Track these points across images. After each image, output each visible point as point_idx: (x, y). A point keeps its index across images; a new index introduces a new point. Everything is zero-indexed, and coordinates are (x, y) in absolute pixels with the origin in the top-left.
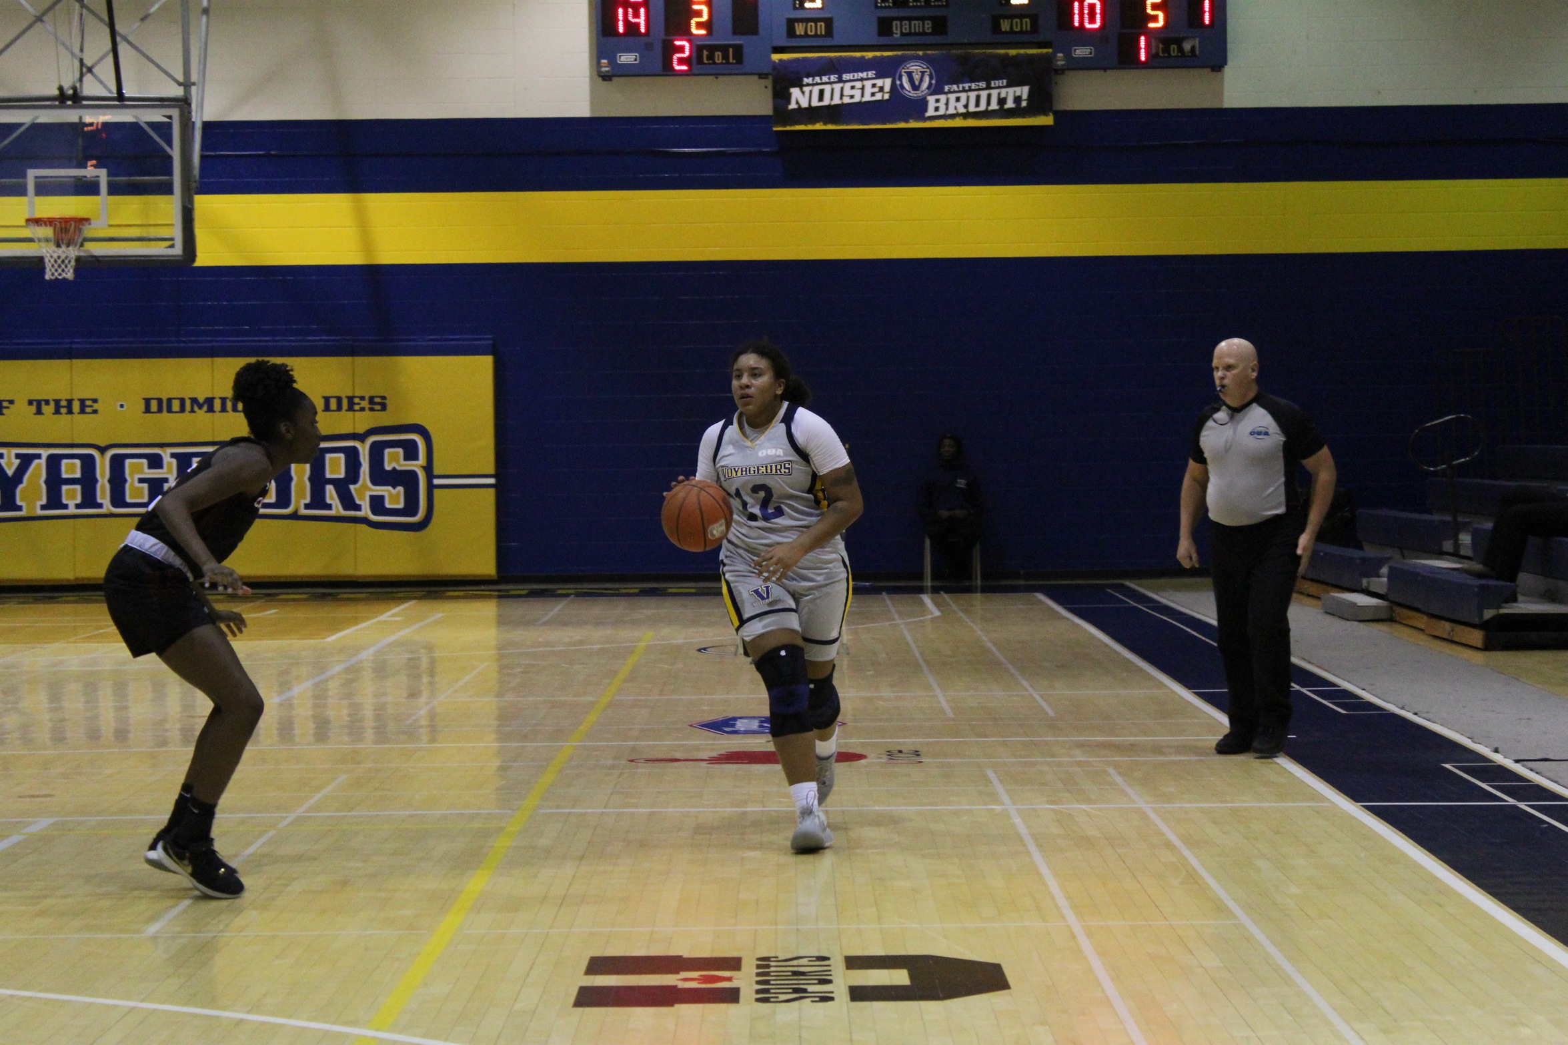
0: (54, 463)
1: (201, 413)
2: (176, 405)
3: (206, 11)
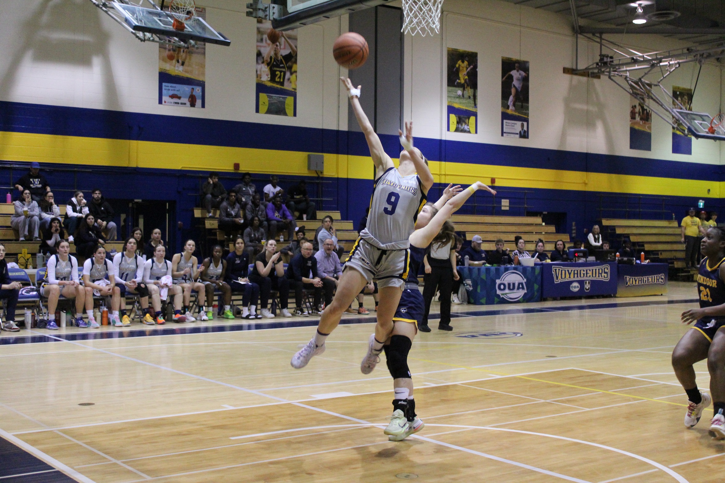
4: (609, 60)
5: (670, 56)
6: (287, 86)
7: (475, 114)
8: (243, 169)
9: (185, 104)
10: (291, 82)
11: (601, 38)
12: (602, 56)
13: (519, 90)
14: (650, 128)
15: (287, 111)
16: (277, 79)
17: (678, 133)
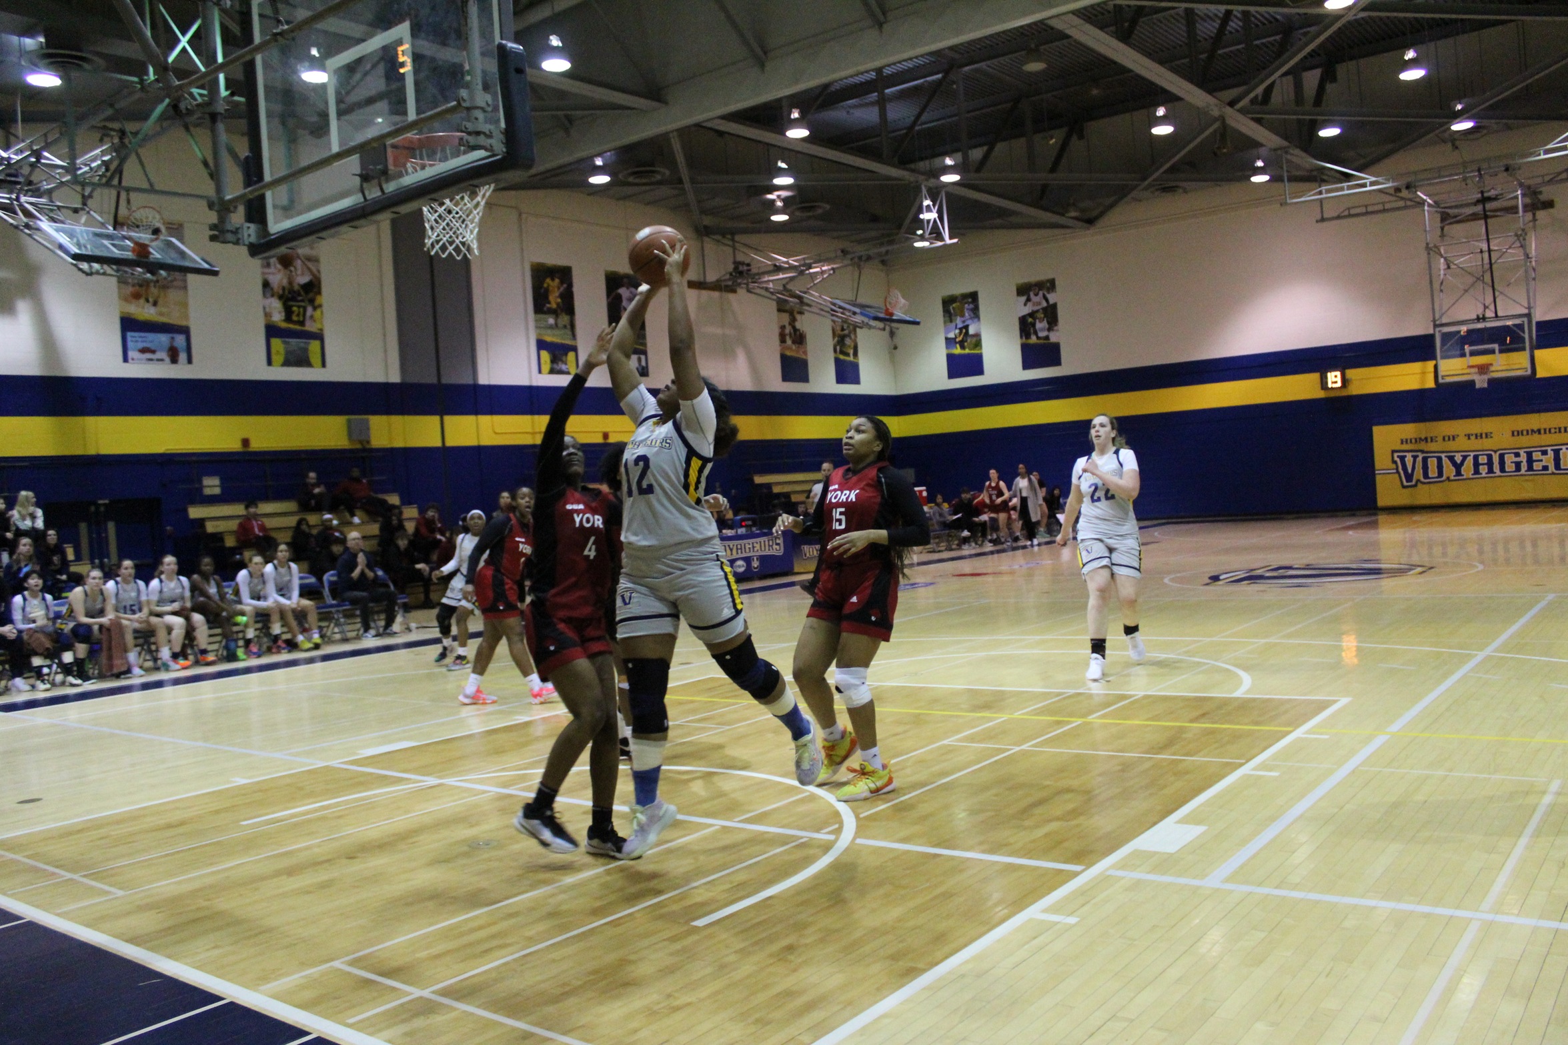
0: (1476, 458)
1: (1536, 435)
2: (1525, 433)
3: (1534, 279)
4: (745, 268)
5: (820, 260)
6: (310, 327)
7: (574, 349)
8: (257, 445)
9: (162, 360)
10: (314, 321)
11: (733, 240)
12: (737, 264)
14: (805, 353)
15: (312, 361)
16: (295, 318)
17: (842, 357)
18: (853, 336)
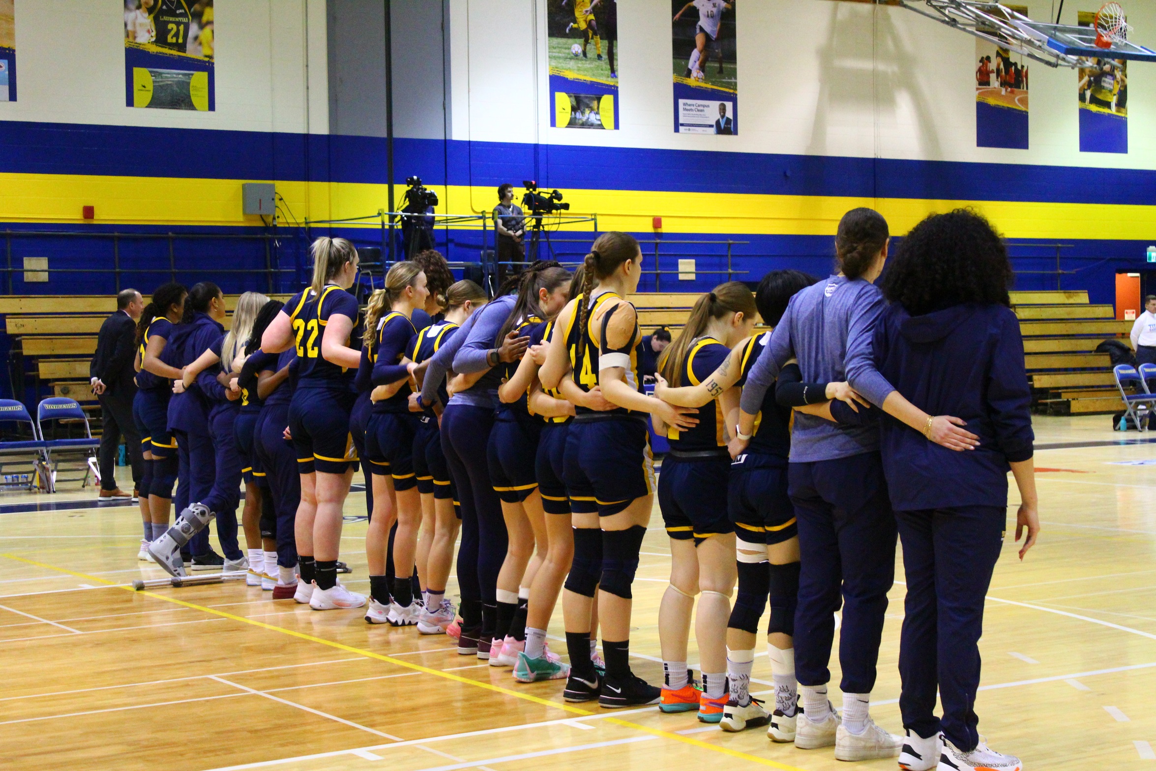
6: (192, 52)
7: (613, 91)
10: (200, 44)
13: (714, 36)
14: (1025, 101)
15: (194, 100)
16: (171, 39)
17: (1094, 108)
18: (1118, 74)
